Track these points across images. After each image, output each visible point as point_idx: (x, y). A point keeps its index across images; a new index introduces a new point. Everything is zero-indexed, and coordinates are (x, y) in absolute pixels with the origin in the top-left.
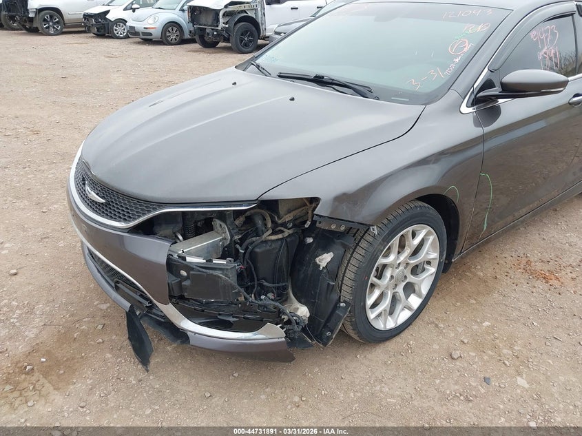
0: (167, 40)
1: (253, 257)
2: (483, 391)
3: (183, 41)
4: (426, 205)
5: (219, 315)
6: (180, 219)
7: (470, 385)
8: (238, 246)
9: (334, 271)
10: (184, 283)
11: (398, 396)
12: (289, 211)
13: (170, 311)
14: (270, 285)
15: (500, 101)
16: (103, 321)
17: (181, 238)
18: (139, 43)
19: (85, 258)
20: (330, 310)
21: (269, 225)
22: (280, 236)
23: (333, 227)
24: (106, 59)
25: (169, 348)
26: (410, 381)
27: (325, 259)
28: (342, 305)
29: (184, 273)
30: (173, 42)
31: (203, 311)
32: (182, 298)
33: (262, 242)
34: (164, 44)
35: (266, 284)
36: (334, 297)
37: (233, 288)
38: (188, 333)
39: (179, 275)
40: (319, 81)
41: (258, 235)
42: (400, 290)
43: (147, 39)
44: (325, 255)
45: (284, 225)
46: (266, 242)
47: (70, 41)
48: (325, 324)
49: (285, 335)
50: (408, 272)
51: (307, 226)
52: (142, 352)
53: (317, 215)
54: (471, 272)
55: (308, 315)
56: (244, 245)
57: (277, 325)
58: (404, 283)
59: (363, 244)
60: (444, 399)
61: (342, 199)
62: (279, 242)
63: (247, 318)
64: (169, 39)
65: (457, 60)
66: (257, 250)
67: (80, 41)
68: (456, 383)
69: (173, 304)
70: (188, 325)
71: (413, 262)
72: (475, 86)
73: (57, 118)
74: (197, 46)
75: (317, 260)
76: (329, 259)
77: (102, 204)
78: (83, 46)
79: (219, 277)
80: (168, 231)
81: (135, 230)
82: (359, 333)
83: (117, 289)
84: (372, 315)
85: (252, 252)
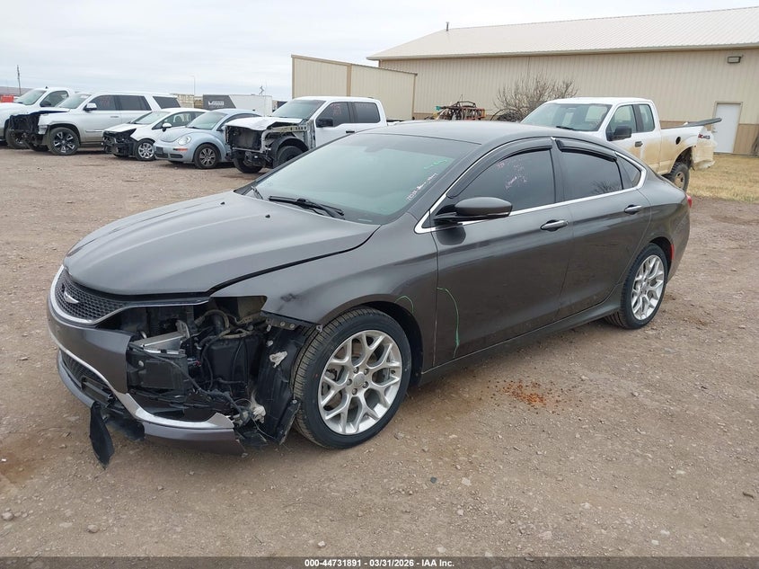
0: (200, 164)
1: (209, 355)
2: (425, 487)
3: (219, 165)
4: (382, 313)
5: (172, 403)
6: (145, 317)
7: (416, 483)
8: (196, 344)
9: (288, 369)
10: (140, 372)
11: (343, 491)
12: (249, 314)
13: (127, 400)
14: (226, 382)
15: (464, 223)
16: (69, 430)
17: (145, 336)
18: (167, 166)
19: (58, 367)
20: (283, 408)
21: (227, 325)
22: (237, 336)
23: (283, 325)
24: (125, 184)
25: (131, 452)
26: (360, 480)
27: (279, 357)
28: (295, 402)
29: (141, 363)
30: (207, 165)
31: (156, 399)
32: (139, 388)
33: (219, 340)
34: (196, 167)
35: (222, 381)
36: (287, 395)
37: (185, 377)
38: (144, 424)
39: (137, 365)
40: (302, 203)
41: (216, 334)
42: (361, 395)
43: (177, 162)
44: (279, 354)
45: (244, 327)
46: (224, 340)
47: (84, 163)
48: (280, 422)
49: (233, 426)
50: (369, 378)
51: (268, 330)
52: (102, 450)
53: (264, 312)
54: (457, 394)
55: (264, 414)
56: (201, 344)
57: (226, 415)
58: (365, 390)
59: (315, 343)
60: (387, 492)
61: (289, 298)
62: (237, 343)
63: (197, 407)
64: (203, 162)
65: (419, 188)
66: (214, 348)
67: (97, 163)
68: (403, 481)
69: (131, 394)
70: (142, 414)
71: (373, 368)
72: (432, 210)
73: (55, 245)
74: (235, 171)
75: (271, 357)
76: (283, 358)
77: (76, 305)
78: (99, 168)
79: (172, 365)
80: (133, 327)
81: (102, 326)
82: (312, 433)
83: (84, 388)
84: (327, 417)
85: (209, 348)
